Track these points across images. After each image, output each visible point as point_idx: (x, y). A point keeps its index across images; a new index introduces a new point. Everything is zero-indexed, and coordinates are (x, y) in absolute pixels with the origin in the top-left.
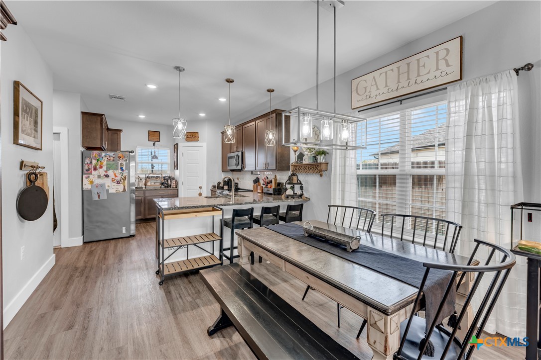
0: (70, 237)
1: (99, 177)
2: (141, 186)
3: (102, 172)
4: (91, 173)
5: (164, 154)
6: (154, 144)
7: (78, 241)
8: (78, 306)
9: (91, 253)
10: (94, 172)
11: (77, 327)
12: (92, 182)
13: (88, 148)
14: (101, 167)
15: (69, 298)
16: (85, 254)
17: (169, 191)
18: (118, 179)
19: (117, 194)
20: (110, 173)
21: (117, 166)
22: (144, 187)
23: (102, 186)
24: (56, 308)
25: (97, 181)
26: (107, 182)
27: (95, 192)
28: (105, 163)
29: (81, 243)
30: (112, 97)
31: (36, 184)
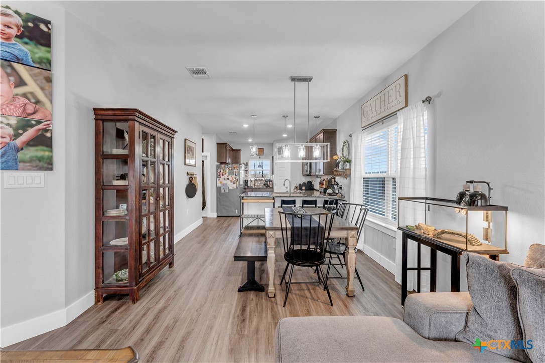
0: (211, 212)
1: (224, 179)
2: (251, 186)
3: (226, 176)
4: (221, 178)
5: (267, 164)
6: (260, 157)
7: (214, 215)
8: (204, 238)
9: (218, 221)
10: (222, 177)
11: (201, 244)
12: (221, 182)
13: (222, 163)
14: (225, 174)
15: (202, 235)
16: (216, 221)
17: (268, 189)
18: (234, 180)
19: (233, 190)
20: (230, 177)
21: (233, 173)
22: (253, 186)
23: (226, 184)
24: (197, 237)
25: (224, 182)
26: (228, 182)
27: (222, 188)
28: (227, 171)
29: (216, 216)
30: (230, 133)
31: (192, 182)
